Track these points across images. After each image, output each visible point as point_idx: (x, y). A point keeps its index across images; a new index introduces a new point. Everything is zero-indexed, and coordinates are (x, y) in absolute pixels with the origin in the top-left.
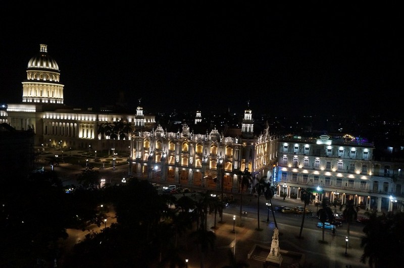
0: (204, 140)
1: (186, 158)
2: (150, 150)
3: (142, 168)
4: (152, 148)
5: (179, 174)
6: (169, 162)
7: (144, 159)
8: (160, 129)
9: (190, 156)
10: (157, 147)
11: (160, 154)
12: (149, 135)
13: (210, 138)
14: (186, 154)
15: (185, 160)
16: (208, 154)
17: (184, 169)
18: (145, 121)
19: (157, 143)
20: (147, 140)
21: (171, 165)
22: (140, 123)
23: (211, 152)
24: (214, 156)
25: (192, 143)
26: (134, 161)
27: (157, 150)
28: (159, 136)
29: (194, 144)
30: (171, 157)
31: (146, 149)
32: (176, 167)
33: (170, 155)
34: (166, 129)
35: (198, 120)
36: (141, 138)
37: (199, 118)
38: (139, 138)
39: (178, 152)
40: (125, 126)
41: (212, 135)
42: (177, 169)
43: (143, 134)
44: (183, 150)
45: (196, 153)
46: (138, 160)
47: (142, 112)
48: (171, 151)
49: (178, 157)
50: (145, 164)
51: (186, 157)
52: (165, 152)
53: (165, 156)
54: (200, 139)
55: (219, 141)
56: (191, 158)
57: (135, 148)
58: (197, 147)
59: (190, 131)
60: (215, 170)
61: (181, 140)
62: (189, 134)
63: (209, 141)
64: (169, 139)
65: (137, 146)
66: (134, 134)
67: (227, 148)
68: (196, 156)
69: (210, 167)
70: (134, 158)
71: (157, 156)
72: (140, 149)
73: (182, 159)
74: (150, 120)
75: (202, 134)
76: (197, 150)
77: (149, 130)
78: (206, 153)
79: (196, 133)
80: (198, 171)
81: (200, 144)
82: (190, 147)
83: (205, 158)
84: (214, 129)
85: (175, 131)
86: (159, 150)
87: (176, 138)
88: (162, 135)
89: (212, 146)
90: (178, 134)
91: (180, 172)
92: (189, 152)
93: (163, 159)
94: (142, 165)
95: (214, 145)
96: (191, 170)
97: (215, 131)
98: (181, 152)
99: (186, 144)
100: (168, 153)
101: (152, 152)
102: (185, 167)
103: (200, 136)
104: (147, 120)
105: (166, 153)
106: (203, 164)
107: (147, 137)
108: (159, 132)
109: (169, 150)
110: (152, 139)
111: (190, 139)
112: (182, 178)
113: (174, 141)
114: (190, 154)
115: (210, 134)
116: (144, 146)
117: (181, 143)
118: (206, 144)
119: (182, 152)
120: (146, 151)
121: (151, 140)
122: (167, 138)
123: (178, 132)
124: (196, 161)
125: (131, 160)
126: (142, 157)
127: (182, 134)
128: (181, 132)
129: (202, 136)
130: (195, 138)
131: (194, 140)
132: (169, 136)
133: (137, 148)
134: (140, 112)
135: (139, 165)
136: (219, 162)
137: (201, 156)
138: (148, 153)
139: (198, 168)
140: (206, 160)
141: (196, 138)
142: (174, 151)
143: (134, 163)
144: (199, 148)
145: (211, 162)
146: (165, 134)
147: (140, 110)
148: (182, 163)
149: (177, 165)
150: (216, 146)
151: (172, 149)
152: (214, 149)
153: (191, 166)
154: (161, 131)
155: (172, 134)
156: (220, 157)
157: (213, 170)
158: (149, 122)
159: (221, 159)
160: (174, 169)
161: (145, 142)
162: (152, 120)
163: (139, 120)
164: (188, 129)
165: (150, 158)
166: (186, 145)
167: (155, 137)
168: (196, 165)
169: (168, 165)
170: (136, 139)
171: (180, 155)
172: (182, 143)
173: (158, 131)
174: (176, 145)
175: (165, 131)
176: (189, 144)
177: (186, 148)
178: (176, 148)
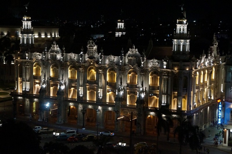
0: (117, 64)
1: (93, 91)
2: (43, 80)
3: (31, 105)
4: (45, 76)
5: (84, 114)
6: (70, 97)
7: (35, 93)
8: (56, 49)
9: (98, 87)
10: (52, 74)
11: (57, 86)
12: (40, 57)
13: (127, 61)
14: (93, 84)
15: (91, 94)
16: (124, 84)
17: (90, 107)
18: (36, 36)
19: (51, 69)
20: (38, 64)
21: (72, 101)
22: (28, 39)
23: (129, 82)
24: (132, 87)
25: (100, 68)
26: (20, 96)
27: (51, 79)
28: (54, 58)
29: (105, 69)
30: (72, 89)
31: (37, 77)
32: (79, 103)
33: (70, 87)
34: (64, 49)
35: (120, 34)
36: (29, 62)
37: (120, 30)
38: (25, 62)
39: (81, 82)
40: (13, 44)
41: (129, 56)
42: (80, 107)
43: (31, 55)
44: (88, 78)
45: (107, 83)
46: (25, 94)
47: (30, 23)
48: (71, 81)
49: (81, 90)
50: (36, 100)
51: (94, 89)
52: (63, 82)
53: (63, 87)
54: (112, 63)
55: (139, 64)
56: (100, 91)
57: (21, 76)
58: (108, 74)
59: (99, 51)
60: (134, 108)
61: (86, 64)
62: (96, 55)
63: (125, 65)
64: (68, 63)
65: (24, 74)
66: (19, 55)
67: (151, 75)
68: (108, 88)
69: (128, 103)
70: (20, 91)
71: (52, 88)
72: (28, 78)
73: (88, 92)
74: (51, 35)
75: (115, 55)
76: (108, 79)
77: (41, 51)
78: (121, 83)
79: (107, 53)
80: (110, 109)
81: (112, 69)
82: (98, 73)
83: (119, 91)
84: (132, 48)
85: (77, 52)
86: (55, 80)
87: (78, 61)
88: (59, 56)
89: (130, 73)
90: (81, 56)
91: (84, 111)
92: (97, 82)
93: (59, 93)
94: (32, 102)
95: (133, 71)
96: (100, 108)
97: (133, 51)
98: (85, 81)
99: (93, 70)
100: (67, 84)
101: (44, 82)
102: (91, 103)
103: (112, 57)
104: (40, 35)
105: (65, 84)
106: (117, 98)
107: (37, 61)
108: (55, 54)
109: (69, 79)
110: (45, 64)
111: (97, 62)
112: (88, 120)
113: (75, 66)
114: (98, 84)
115: (127, 55)
116: (34, 74)
117: (85, 68)
118: (121, 69)
119: (88, 82)
120: (37, 81)
121: (44, 64)
122: (66, 61)
123: (82, 53)
124: (108, 94)
125: (16, 94)
126: (32, 89)
127: (87, 56)
128: (85, 53)
129: (115, 59)
130: (105, 60)
131: (105, 64)
132: (69, 58)
133: (24, 77)
134: (27, 24)
135: (27, 101)
136: (140, 96)
137: (114, 87)
138: (39, 84)
139: (110, 105)
140: (122, 93)
141: (107, 62)
142: (76, 81)
143: (19, 98)
144: (112, 76)
145: (128, 96)
146: (62, 55)
147: (28, 20)
148: (88, 99)
149: (81, 100)
150: (135, 72)
151: (73, 77)
152: (133, 78)
153: (101, 102)
154: (57, 52)
155: (73, 56)
156: (141, 89)
157: (131, 107)
158: (43, 36)
159: (143, 91)
160: (77, 107)
161: (34, 68)
162: (53, 34)
163: (25, 36)
164: (95, 47)
165: (42, 91)
166: (93, 71)
167: (48, 60)
168: (108, 101)
169: (68, 101)
170: (21, 63)
171: (84, 86)
172: (87, 69)
173: (53, 51)
174: (79, 72)
175: (62, 52)
176: (97, 70)
177: (93, 76)
178: (78, 77)
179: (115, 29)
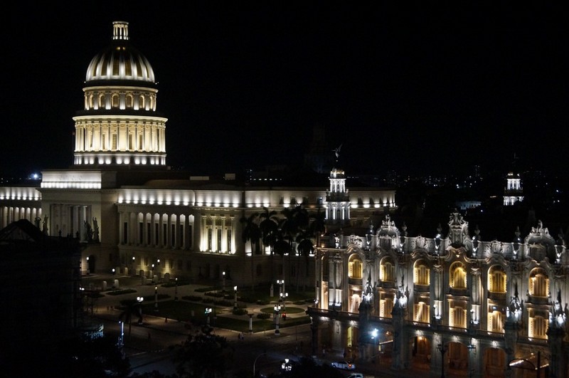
0: (508, 257)
1: (461, 308)
2: (366, 286)
3: (345, 332)
4: (370, 279)
5: (443, 352)
6: (417, 319)
7: (351, 310)
8: (389, 228)
9: (471, 302)
10: (382, 276)
11: (392, 297)
12: (361, 245)
13: (527, 252)
14: (461, 296)
15: (458, 315)
16: (523, 297)
17: (455, 339)
18: (354, 205)
19: (381, 267)
20: (357, 257)
21: (421, 326)
22: (339, 211)
23: (531, 292)
24: (539, 303)
25: (475, 265)
26: (325, 315)
27: (382, 284)
28: (386, 246)
29: (483, 268)
30: (421, 304)
31: (355, 281)
32: (434, 331)
33: (417, 300)
34: (405, 228)
35: (513, 199)
36: (340, 252)
38: (334, 253)
39: (438, 292)
41: (531, 242)
42: (437, 339)
43: (345, 241)
44: (452, 285)
45: (488, 294)
46: (334, 312)
47: (342, 182)
48: (419, 289)
49: (438, 306)
50: (353, 323)
51: (462, 305)
52: (403, 292)
53: (403, 301)
54: (497, 255)
55: (552, 259)
56: (475, 309)
57: (326, 279)
58: (489, 276)
59: (471, 233)
60: (544, 345)
61: (447, 258)
62: (467, 241)
63: (523, 259)
64: (413, 256)
65: (331, 275)
66: (323, 241)
68: (490, 304)
69: (531, 334)
70: (324, 306)
71: (382, 302)
72: (338, 282)
73: (451, 310)
74: (381, 203)
75: (502, 240)
76: (490, 286)
77: (362, 232)
78: (516, 294)
79: (487, 237)
80: (495, 344)
81: (498, 268)
82: (470, 275)
83: (512, 309)
84: (537, 226)
85: (429, 234)
86: (389, 287)
87: (432, 252)
88: (396, 243)
89: (533, 275)
90: (438, 242)
91: (444, 346)
92: (468, 292)
93: (396, 311)
94: (345, 326)
95: (540, 272)
96: (474, 342)
97: (540, 232)
98: (446, 290)
99: (461, 269)
100: (411, 295)
101: (368, 291)
102: (458, 331)
103: (498, 245)
104: (360, 203)
105: (407, 294)
106: (509, 324)
107: (356, 250)
108: (388, 237)
109: (415, 286)
110: (370, 256)
111: (469, 254)
112: (452, 365)
113: (427, 261)
114: (470, 295)
115: (528, 240)
116: (350, 274)
117: (446, 265)
118: (517, 268)
119: (451, 291)
120: (356, 289)
121: (367, 257)
122: (409, 252)
123: (439, 236)
124: (490, 315)
125: (316, 312)
126: (345, 303)
127: (448, 241)
128: (444, 237)
129: (504, 247)
130: (483, 251)
131: (483, 257)
132: (414, 246)
133: (332, 280)
134: (337, 183)
135: (337, 326)
136: (555, 321)
137: (501, 301)
138: (359, 293)
139: (496, 336)
140: (517, 314)
141: (488, 253)
142: (428, 289)
143: (323, 318)
144: (497, 280)
145: (531, 319)
146: (402, 240)
147: (339, 177)
148: (451, 324)
149: (438, 326)
150: (544, 273)
151: (422, 282)
152: (540, 286)
153: (477, 331)
154: (392, 235)
155: (422, 242)
156: (557, 307)
157: (537, 342)
158: (366, 205)
159: (560, 312)
160: (430, 338)
161: (350, 264)
162: (385, 202)
163: (335, 205)
164: (465, 226)
165: (364, 307)
166: (461, 271)
167: (376, 249)
168: (490, 328)
169: (412, 327)
170: (327, 255)
171: (443, 298)
172: (448, 266)
173: (384, 233)
174: (433, 273)
175: (402, 234)
176: (468, 269)
177: (461, 280)
178: (432, 281)
179: (503, 191)
